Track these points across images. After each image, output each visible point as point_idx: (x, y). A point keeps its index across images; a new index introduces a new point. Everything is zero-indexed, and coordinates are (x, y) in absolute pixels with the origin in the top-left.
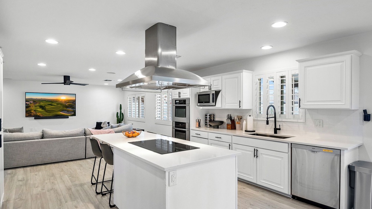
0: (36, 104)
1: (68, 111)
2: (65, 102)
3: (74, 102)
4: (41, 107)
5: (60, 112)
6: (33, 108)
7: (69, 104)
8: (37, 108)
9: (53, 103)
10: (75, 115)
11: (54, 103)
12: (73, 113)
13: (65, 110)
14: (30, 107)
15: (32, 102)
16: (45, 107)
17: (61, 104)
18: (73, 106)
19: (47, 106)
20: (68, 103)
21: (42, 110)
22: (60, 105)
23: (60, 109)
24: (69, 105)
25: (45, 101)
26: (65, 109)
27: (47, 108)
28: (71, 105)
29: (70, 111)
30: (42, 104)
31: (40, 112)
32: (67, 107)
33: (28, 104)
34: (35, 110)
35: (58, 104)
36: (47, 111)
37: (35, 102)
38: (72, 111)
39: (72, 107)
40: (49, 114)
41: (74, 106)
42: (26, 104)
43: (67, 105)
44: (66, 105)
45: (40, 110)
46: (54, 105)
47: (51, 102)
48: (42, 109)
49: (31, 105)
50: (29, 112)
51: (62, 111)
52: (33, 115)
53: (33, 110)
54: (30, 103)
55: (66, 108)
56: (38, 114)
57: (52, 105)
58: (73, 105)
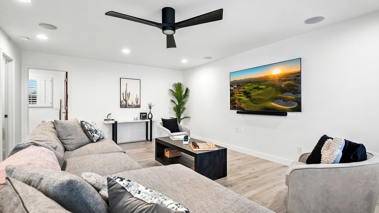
0: (240, 88)
1: (285, 100)
2: (279, 80)
3: (296, 78)
4: (247, 94)
5: (273, 101)
6: (237, 96)
7: (286, 83)
8: (241, 96)
9: (260, 84)
10: (298, 109)
11: (262, 85)
12: (295, 105)
13: (280, 98)
14: (234, 94)
15: (236, 87)
16: (250, 93)
17: (273, 86)
18: (296, 88)
19: (252, 91)
20: (285, 81)
21: (247, 99)
22: (270, 88)
23: (272, 95)
24: (287, 85)
25: (250, 82)
26: (280, 95)
27: (252, 94)
28: (292, 85)
29: (290, 100)
30: (247, 88)
31: (245, 102)
32: (283, 91)
33: (233, 90)
34: (239, 100)
35: (268, 86)
36: (253, 101)
37: (239, 85)
38: (294, 101)
39: (294, 89)
40: (256, 107)
41: (297, 86)
42: (231, 90)
43: (283, 86)
44: (281, 87)
45: (244, 98)
46: (262, 89)
47: (257, 83)
48: (247, 97)
49: (236, 91)
50: (233, 102)
51: (274, 99)
52: (237, 107)
53: (237, 100)
54: (235, 88)
55: (282, 94)
56: (243, 106)
57: (258, 89)
58: (295, 86)
